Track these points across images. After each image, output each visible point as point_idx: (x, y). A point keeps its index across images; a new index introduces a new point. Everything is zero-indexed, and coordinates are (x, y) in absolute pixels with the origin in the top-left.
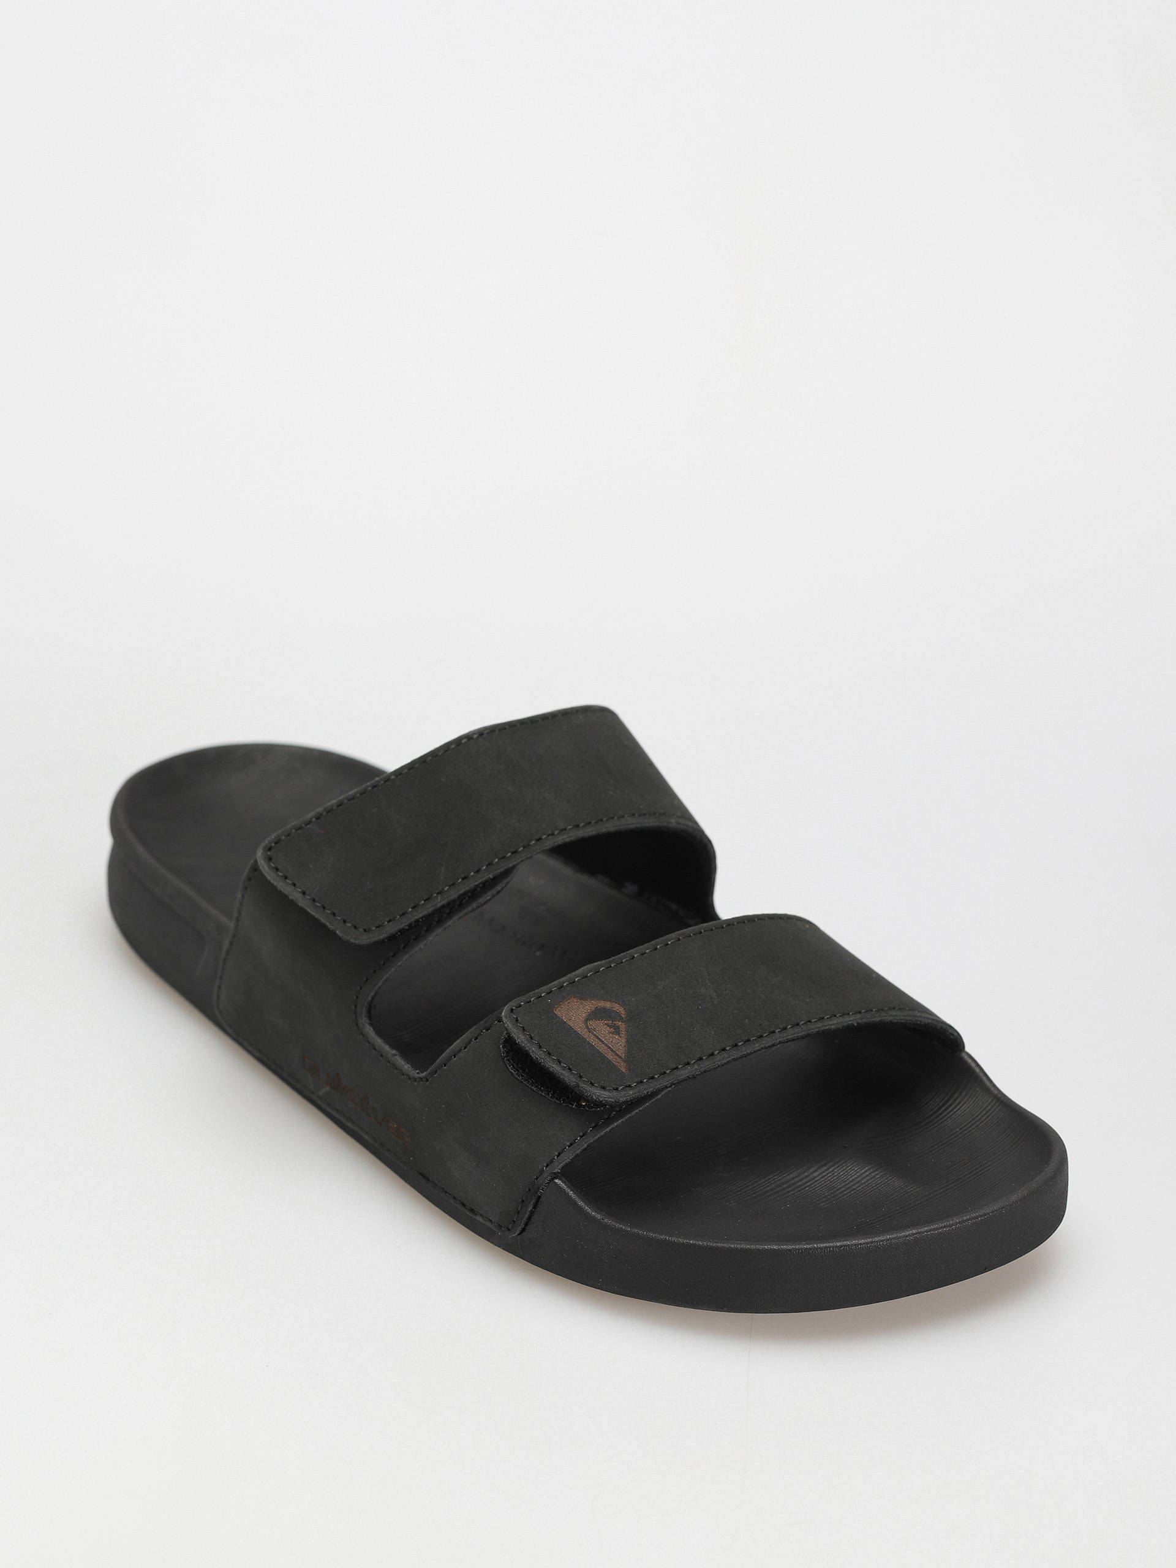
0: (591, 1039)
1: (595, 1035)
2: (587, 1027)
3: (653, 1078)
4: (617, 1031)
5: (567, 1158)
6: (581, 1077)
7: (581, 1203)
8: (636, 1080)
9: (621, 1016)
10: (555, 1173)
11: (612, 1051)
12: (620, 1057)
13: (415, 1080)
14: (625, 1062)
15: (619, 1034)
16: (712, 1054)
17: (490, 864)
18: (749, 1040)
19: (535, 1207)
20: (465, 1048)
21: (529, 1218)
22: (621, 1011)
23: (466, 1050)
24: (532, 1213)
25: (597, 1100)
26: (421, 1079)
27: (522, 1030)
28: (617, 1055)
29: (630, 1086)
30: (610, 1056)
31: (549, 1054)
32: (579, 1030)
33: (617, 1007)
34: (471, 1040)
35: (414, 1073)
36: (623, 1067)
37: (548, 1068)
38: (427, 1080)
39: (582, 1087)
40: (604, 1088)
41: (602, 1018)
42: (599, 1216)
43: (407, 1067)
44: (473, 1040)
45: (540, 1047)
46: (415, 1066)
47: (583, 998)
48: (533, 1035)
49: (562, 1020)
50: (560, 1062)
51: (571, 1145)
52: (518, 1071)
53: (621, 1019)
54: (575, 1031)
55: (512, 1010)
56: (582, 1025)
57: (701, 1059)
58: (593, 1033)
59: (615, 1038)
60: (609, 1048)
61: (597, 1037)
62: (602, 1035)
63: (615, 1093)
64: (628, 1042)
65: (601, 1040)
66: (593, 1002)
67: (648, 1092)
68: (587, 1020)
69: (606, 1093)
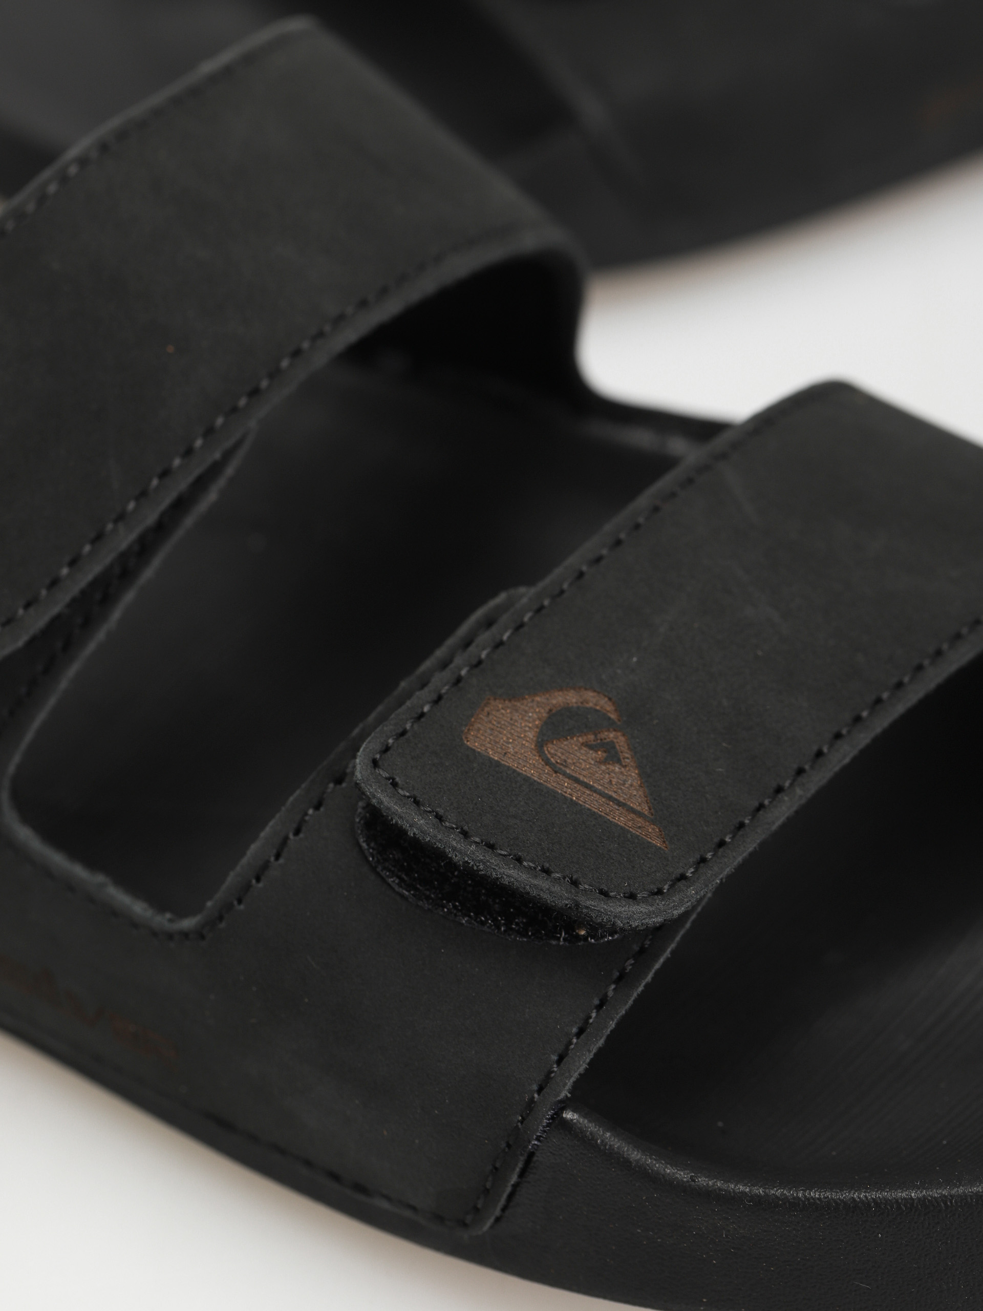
0: (565, 788)
1: (570, 777)
2: (547, 762)
3: (722, 844)
4: (612, 755)
5: (580, 1063)
6: (575, 883)
7: (635, 1155)
8: (691, 860)
9: (609, 718)
10: (561, 1101)
11: (619, 803)
12: (639, 814)
13: (170, 936)
14: (653, 822)
15: (619, 761)
16: (819, 754)
17: (209, 432)
18: (879, 701)
19: (522, 1175)
20: (278, 856)
21: (511, 1196)
22: (604, 705)
23: (281, 861)
24: (516, 1186)
25: (626, 927)
26: (185, 935)
27: (413, 807)
28: (633, 811)
29: (683, 877)
30: (620, 819)
31: (491, 847)
32: (532, 773)
33: (593, 700)
34: (286, 839)
35: (162, 921)
36: (653, 836)
37: (497, 879)
38: (203, 937)
39: (587, 908)
40: (632, 897)
41: (570, 733)
42: (683, 1175)
43: (139, 908)
44: (291, 836)
45: (465, 834)
46: (160, 905)
47: (513, 695)
48: (441, 811)
49: (490, 760)
50: (519, 860)
51: (581, 1032)
52: (416, 889)
53: (612, 725)
54: (527, 779)
55: (375, 763)
56: (535, 759)
57: (800, 771)
58: (565, 774)
59: (613, 771)
60: (610, 798)
61: (577, 781)
62: (584, 773)
63: (660, 903)
64: (644, 775)
65: (587, 786)
66: (538, 699)
67: (722, 879)
68: (540, 746)
69: (643, 908)
